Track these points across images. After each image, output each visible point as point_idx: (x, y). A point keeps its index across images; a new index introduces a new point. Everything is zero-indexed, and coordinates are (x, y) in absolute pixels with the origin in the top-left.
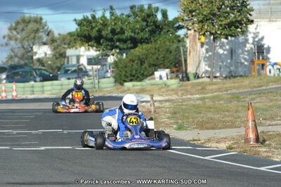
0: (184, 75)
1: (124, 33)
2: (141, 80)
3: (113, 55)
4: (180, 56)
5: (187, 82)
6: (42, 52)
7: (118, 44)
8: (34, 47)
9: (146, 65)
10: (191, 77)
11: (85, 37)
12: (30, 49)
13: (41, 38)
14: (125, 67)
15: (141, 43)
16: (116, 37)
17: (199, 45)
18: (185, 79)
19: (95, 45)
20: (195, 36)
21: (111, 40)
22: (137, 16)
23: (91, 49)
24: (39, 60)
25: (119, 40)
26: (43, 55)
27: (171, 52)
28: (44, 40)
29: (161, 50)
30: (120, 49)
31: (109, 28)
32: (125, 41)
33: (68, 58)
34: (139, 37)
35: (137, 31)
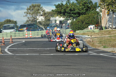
0: (101, 27)
1: (75, 10)
2: (83, 30)
3: (70, 19)
4: (99, 20)
5: (102, 30)
6: (40, 18)
7: (72, 15)
8: (37, 17)
9: (84, 23)
10: (104, 28)
11: (58, 12)
12: (35, 18)
13: (40, 13)
14: (76, 24)
15: (82, 14)
16: (72, 12)
17: (107, 15)
18: (101, 29)
19: (63, 15)
20: (105, 11)
21: (70, 13)
22: (80, 3)
23: (61, 17)
24: (39, 22)
25: (73, 13)
26: (41, 20)
27: (94, 18)
28: (41, 14)
29: (90, 17)
30: (73, 17)
31: (69, 8)
32: (75, 14)
33: (51, 21)
34: (81, 12)
35: (80, 9)
